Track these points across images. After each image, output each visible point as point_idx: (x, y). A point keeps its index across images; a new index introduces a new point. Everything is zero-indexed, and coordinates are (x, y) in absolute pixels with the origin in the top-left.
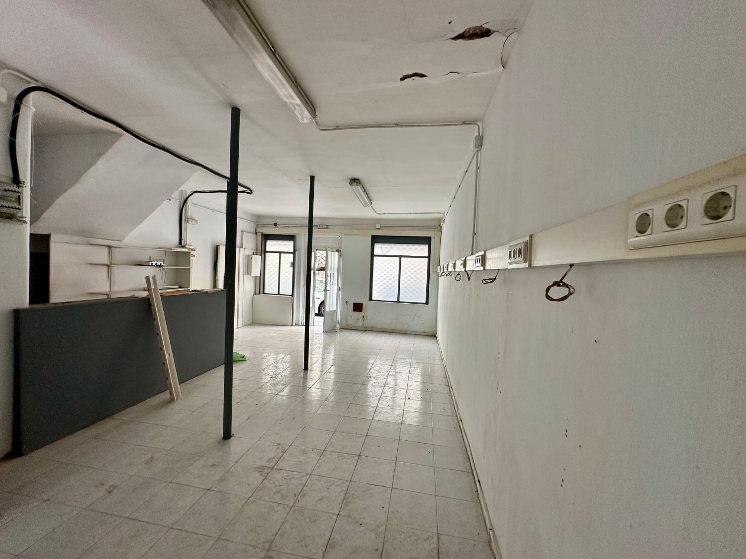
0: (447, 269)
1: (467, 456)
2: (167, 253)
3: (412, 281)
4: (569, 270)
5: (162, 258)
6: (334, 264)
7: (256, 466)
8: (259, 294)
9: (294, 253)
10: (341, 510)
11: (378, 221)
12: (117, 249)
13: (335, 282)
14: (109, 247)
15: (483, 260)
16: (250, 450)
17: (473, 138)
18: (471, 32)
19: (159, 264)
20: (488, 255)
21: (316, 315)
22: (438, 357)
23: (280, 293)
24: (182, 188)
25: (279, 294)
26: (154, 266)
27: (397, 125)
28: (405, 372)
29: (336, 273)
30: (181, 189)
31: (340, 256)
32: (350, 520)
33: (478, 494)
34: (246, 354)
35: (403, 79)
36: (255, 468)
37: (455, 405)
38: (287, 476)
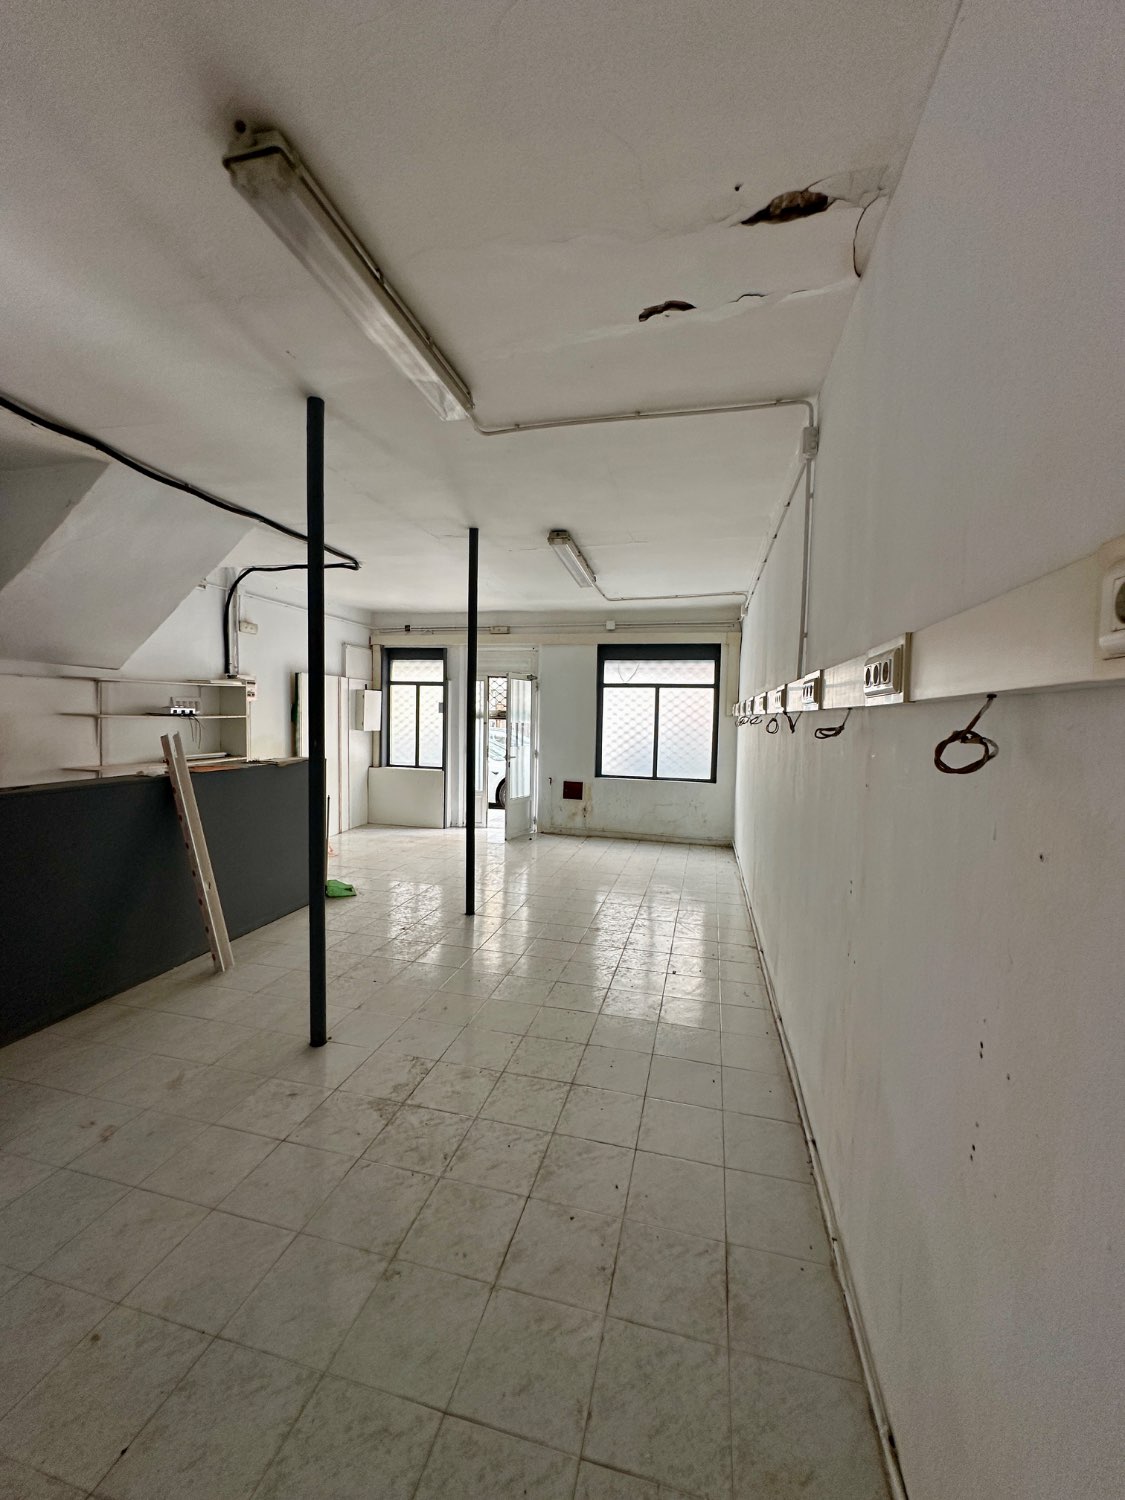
0: (752, 709)
1: (790, 1091)
2: (202, 689)
3: (682, 735)
4: (987, 707)
5: (194, 700)
6: (524, 705)
7: (371, 1099)
8: (380, 766)
9: (444, 684)
10: (534, 1189)
11: (610, 614)
12: (111, 685)
13: (527, 739)
14: (96, 681)
15: (818, 690)
16: (361, 1068)
17: (800, 433)
18: (784, 205)
19: (187, 711)
20: (829, 679)
21: (491, 806)
22: (737, 890)
23: (420, 765)
24: (226, 563)
25: (417, 766)
26: (179, 715)
27: (638, 414)
28: (668, 919)
29: (528, 722)
30: (222, 564)
31: (536, 688)
32: (552, 1208)
33: (813, 1167)
34: (356, 883)
35: (644, 316)
36: (369, 1103)
37: (769, 986)
38: (431, 1119)
